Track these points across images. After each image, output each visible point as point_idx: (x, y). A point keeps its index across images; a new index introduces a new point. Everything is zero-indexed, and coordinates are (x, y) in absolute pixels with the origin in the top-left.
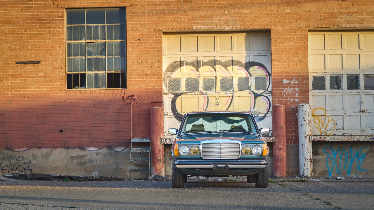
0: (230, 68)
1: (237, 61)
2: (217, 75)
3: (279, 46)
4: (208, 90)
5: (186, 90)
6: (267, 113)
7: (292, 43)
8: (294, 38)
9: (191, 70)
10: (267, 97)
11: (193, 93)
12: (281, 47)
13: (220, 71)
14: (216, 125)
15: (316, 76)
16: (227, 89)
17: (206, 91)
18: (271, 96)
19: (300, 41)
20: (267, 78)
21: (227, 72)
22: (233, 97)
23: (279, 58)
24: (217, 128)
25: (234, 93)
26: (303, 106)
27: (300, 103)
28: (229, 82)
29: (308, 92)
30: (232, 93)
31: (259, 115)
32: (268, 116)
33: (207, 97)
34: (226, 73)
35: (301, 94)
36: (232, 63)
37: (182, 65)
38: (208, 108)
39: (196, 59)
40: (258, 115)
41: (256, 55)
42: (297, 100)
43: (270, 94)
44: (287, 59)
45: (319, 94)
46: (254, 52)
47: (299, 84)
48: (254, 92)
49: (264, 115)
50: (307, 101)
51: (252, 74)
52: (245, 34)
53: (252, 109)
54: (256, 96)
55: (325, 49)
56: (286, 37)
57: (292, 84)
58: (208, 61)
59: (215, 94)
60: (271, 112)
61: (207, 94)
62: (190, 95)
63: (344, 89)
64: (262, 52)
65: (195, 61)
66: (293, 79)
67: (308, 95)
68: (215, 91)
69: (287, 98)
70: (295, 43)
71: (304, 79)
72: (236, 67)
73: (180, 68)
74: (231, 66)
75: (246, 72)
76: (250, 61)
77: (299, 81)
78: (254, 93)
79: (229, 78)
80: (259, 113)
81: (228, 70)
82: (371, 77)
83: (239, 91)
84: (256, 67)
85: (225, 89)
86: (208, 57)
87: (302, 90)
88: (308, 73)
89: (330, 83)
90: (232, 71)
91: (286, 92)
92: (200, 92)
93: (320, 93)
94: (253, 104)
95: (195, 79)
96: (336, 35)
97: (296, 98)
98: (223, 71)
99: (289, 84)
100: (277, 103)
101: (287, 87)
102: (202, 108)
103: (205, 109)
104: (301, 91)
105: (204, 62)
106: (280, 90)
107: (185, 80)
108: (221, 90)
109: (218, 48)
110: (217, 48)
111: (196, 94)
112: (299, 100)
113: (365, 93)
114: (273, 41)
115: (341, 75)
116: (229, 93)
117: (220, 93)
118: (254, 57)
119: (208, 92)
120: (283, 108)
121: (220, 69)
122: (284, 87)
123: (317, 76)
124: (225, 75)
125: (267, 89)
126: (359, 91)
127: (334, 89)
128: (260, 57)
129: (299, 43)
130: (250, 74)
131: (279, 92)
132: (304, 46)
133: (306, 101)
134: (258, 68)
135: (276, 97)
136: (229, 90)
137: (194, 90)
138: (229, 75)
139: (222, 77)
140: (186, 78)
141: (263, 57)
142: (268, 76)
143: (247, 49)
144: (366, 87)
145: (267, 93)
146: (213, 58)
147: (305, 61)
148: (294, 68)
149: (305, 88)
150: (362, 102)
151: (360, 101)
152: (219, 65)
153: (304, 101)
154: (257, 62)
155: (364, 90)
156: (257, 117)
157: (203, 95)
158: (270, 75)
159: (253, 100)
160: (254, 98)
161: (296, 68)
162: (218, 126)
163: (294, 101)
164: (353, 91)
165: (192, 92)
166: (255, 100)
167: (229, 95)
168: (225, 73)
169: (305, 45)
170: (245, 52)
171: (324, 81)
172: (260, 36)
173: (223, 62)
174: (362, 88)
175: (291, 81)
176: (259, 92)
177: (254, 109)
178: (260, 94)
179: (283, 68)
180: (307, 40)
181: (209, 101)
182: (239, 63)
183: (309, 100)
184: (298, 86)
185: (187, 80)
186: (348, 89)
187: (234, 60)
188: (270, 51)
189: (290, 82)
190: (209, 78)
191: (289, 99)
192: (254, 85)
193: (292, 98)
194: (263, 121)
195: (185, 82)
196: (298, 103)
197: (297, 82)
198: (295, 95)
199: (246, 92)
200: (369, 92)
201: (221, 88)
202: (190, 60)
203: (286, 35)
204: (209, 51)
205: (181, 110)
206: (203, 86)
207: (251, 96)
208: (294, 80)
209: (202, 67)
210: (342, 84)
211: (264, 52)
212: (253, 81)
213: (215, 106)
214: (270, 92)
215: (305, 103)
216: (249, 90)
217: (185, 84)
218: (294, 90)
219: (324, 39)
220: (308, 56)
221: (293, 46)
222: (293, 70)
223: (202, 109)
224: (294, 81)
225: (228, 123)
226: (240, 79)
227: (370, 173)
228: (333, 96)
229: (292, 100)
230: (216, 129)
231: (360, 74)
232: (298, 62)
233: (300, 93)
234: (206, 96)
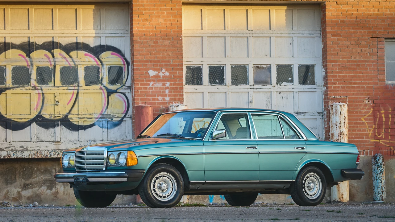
0: (73, 53)
1: (84, 44)
2: (57, 63)
3: (144, 24)
4: (43, 84)
5: (13, 84)
6: (125, 116)
7: (161, 20)
8: (163, 13)
9: (19, 55)
10: (124, 94)
11: (23, 88)
12: (147, 26)
13: (60, 57)
14: (55, 132)
15: (190, 66)
16: (69, 83)
17: (41, 85)
18: (130, 93)
19: (171, 18)
20: (125, 68)
21: (69, 59)
22: (78, 93)
23: (144, 41)
24: (56, 137)
25: (80, 88)
26: (178, 106)
27: (172, 103)
28: (72, 73)
29: (182, 88)
30: (77, 88)
31: (114, 119)
32: (125, 121)
33: (43, 94)
34: (69, 61)
35: (173, 90)
36: (77, 46)
37: (7, 49)
38: (43, 109)
39: (26, 40)
40: (112, 119)
41: (110, 35)
42: (167, 99)
43: (129, 91)
44: (154, 42)
45: (195, 91)
46: (107, 32)
47: (170, 77)
48: (108, 87)
49: (121, 118)
50: (181, 100)
51: (104, 63)
52: (93, 7)
53: (104, 110)
54: (110, 93)
55: (202, 29)
56: (153, 13)
57: (161, 76)
58: (44, 44)
59: (54, 90)
60: (130, 115)
61: (42, 89)
62: (18, 90)
63: (227, 84)
64: (117, 32)
65: (25, 44)
66: (162, 70)
67: (183, 92)
68: (53, 85)
69: (155, 96)
70: (165, 20)
71: (177, 69)
72: (82, 53)
73: (4, 53)
74: (76, 51)
75: (96, 59)
76: (102, 44)
77: (170, 73)
78: (107, 89)
79: (72, 67)
80: (114, 117)
81: (71, 57)
82: (263, 68)
83: (86, 85)
84: (109, 53)
85: (66, 83)
86: (43, 38)
87: (174, 84)
88: (182, 62)
89: (209, 76)
90: (77, 57)
91: (152, 88)
92: (32, 87)
93: (196, 89)
94: (105, 104)
95: (25, 67)
96: (217, 10)
97: (166, 96)
98: (65, 58)
99: (157, 76)
100: (140, 102)
101: (154, 81)
102: (35, 109)
103: (39, 110)
104: (173, 86)
105: (38, 45)
106: (145, 84)
107: (12, 69)
108: (63, 84)
109: (58, 25)
110: (56, 26)
111: (26, 90)
112: (170, 99)
113: (255, 90)
114: (135, 18)
115: (224, 66)
116: (73, 88)
117: (60, 88)
118: (107, 38)
119: (44, 87)
120: (150, 109)
121: (60, 54)
122: (150, 81)
123: (192, 65)
124: (67, 64)
125: (125, 83)
126: (247, 87)
127: (214, 84)
128: (114, 38)
129: (170, 20)
130: (101, 62)
131: (143, 88)
132: (176, 24)
133: (179, 99)
134: (112, 54)
135: (140, 94)
136: (72, 84)
137: (23, 84)
138: (72, 63)
139: (62, 66)
140: (12, 67)
141: (120, 38)
142: (126, 65)
143: (98, 27)
144: (256, 82)
145: (125, 89)
146: (51, 39)
147: (179, 45)
148: (163, 54)
149: (178, 82)
150: (251, 102)
151: (249, 101)
152: (58, 49)
153: (177, 100)
154: (111, 45)
155: (254, 85)
156: (111, 122)
157: (36, 91)
158: (128, 64)
159: (105, 97)
160: (106, 96)
161: (166, 54)
162: (58, 134)
163: (164, 99)
164: (239, 87)
165: (21, 87)
166: (108, 98)
167: (72, 91)
168: (67, 61)
169: (178, 23)
170: (94, 31)
171: (201, 74)
172: (115, 9)
173: (64, 45)
174: (251, 82)
175: (159, 72)
176: (113, 87)
177: (107, 111)
178: (115, 90)
179: (148, 54)
180: (181, 17)
181: (45, 100)
182: (86, 47)
183: (183, 99)
184: (169, 79)
185: (14, 68)
186: (233, 84)
187: (79, 43)
188: (128, 31)
189: (158, 74)
190: (45, 67)
191: (156, 97)
192: (107, 78)
193: (161, 96)
194: (119, 127)
195: (11, 73)
196: (169, 103)
197: (167, 74)
198: (164, 92)
199: (95, 88)
200: (261, 89)
201: (61, 81)
202: (18, 42)
203: (153, 9)
204: (45, 30)
205: (5, 111)
206: (37, 78)
207: (103, 93)
208: (164, 71)
209: (34, 52)
210: (225, 78)
211: (121, 32)
212: (105, 71)
213: (53, 106)
214: (129, 87)
215: (177, 103)
216: (100, 85)
217: (11, 75)
218: (164, 85)
219: (202, 16)
220: (182, 39)
221: (162, 24)
222: (162, 58)
223: (36, 111)
224: (163, 73)
225: (71, 130)
226: (87, 69)
227: (263, 197)
228: (213, 93)
229: (160, 98)
230: (54, 137)
231: (248, 65)
232: (169, 46)
233: (173, 88)
234: (40, 91)
